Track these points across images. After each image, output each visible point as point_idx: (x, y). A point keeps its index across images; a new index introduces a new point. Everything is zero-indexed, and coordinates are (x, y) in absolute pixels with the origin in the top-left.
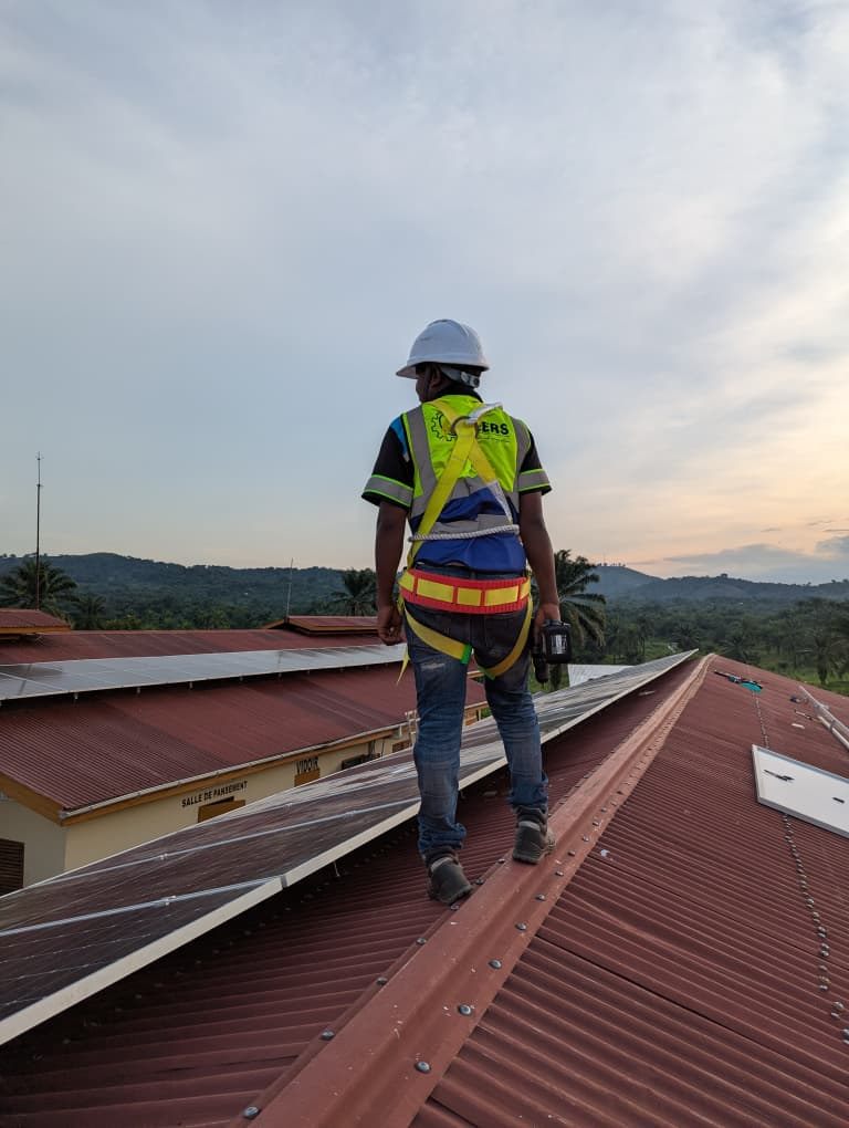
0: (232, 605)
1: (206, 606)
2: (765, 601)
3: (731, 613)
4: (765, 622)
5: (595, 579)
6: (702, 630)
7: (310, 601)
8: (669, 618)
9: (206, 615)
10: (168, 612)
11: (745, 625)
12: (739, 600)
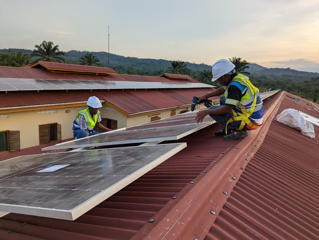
0: (138, 69)
1: (131, 69)
2: (301, 77)
3: (288, 80)
4: (299, 84)
5: (248, 67)
6: (278, 85)
7: (160, 69)
8: (268, 81)
9: (132, 71)
10: (121, 70)
11: (293, 84)
12: (292, 76)
